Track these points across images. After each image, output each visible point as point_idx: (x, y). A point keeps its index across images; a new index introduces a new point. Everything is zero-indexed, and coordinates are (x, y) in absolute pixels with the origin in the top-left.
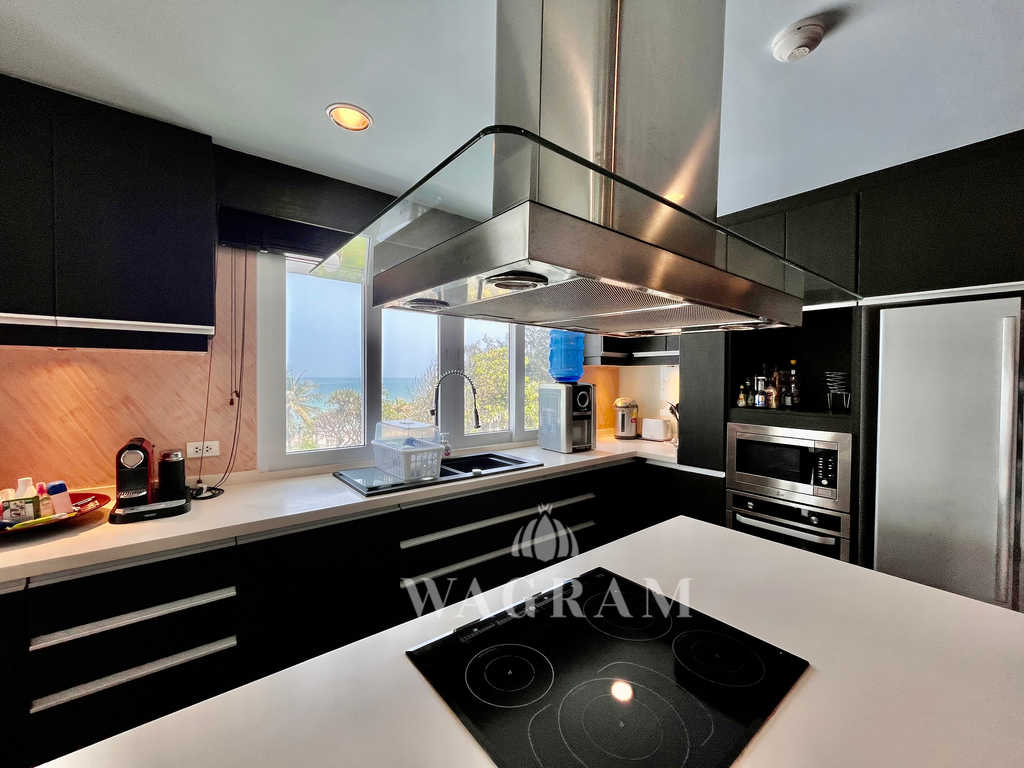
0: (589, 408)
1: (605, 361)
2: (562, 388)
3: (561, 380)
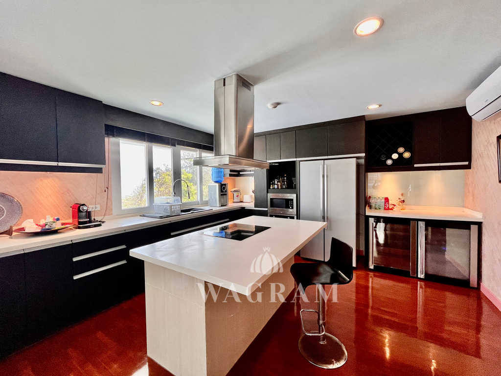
0: (226, 191)
1: (230, 175)
2: (217, 185)
3: (216, 182)
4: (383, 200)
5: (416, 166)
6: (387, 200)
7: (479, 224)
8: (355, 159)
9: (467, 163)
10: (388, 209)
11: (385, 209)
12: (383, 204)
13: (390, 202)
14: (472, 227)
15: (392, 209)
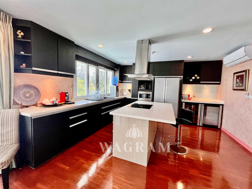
0: (119, 90)
1: (119, 82)
2: (115, 86)
4: (188, 96)
5: (201, 82)
6: (189, 95)
7: (223, 105)
8: (179, 78)
9: (219, 82)
10: (189, 99)
11: (188, 99)
12: (187, 97)
13: (190, 97)
14: (220, 106)
15: (190, 99)
